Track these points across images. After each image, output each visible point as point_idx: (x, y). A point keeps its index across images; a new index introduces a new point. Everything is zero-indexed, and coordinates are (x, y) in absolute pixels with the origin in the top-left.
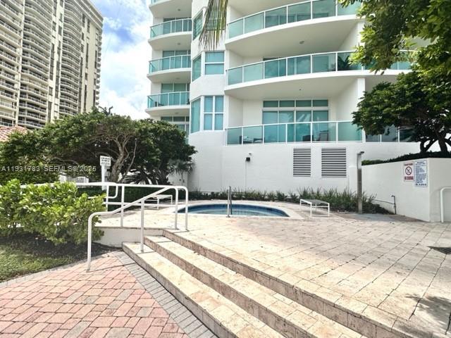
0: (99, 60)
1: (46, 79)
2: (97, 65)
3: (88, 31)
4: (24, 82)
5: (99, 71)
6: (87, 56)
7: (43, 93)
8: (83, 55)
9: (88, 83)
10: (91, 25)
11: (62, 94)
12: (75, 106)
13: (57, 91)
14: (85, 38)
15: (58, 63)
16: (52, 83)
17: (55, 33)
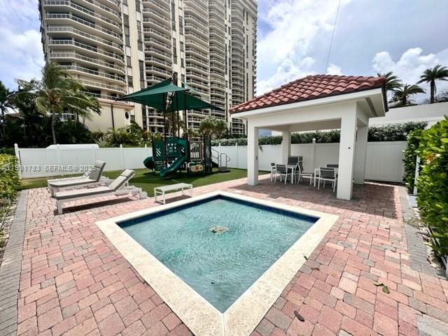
0: (256, 47)
1: (223, 75)
2: (254, 52)
3: (247, 24)
4: (212, 81)
5: (255, 57)
6: (247, 47)
7: (223, 86)
8: (245, 47)
9: (248, 71)
10: (249, 17)
11: (233, 85)
12: (241, 93)
13: (230, 83)
14: (245, 31)
15: (230, 59)
16: (227, 77)
17: (227, 35)
